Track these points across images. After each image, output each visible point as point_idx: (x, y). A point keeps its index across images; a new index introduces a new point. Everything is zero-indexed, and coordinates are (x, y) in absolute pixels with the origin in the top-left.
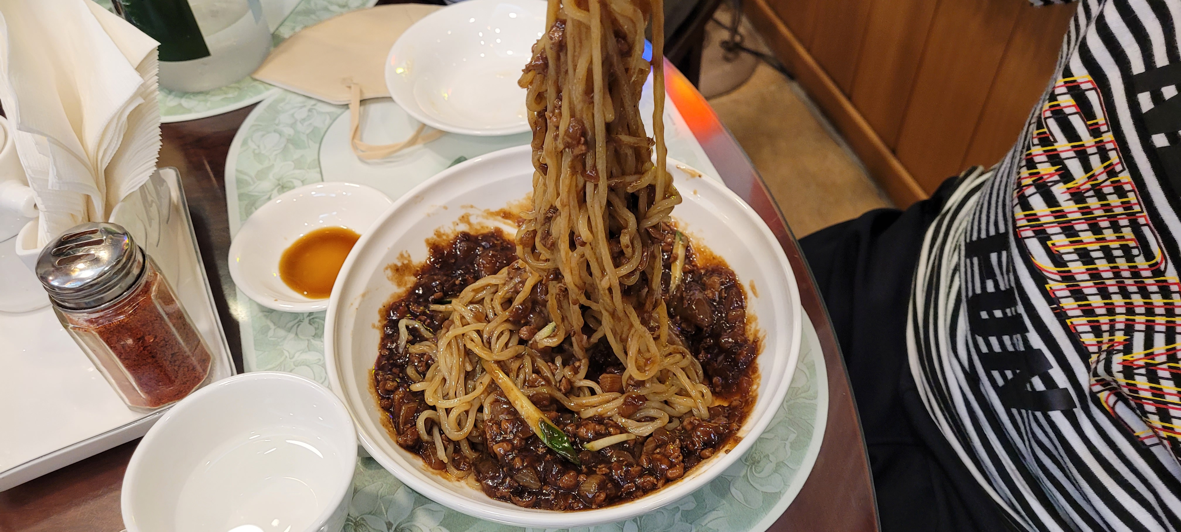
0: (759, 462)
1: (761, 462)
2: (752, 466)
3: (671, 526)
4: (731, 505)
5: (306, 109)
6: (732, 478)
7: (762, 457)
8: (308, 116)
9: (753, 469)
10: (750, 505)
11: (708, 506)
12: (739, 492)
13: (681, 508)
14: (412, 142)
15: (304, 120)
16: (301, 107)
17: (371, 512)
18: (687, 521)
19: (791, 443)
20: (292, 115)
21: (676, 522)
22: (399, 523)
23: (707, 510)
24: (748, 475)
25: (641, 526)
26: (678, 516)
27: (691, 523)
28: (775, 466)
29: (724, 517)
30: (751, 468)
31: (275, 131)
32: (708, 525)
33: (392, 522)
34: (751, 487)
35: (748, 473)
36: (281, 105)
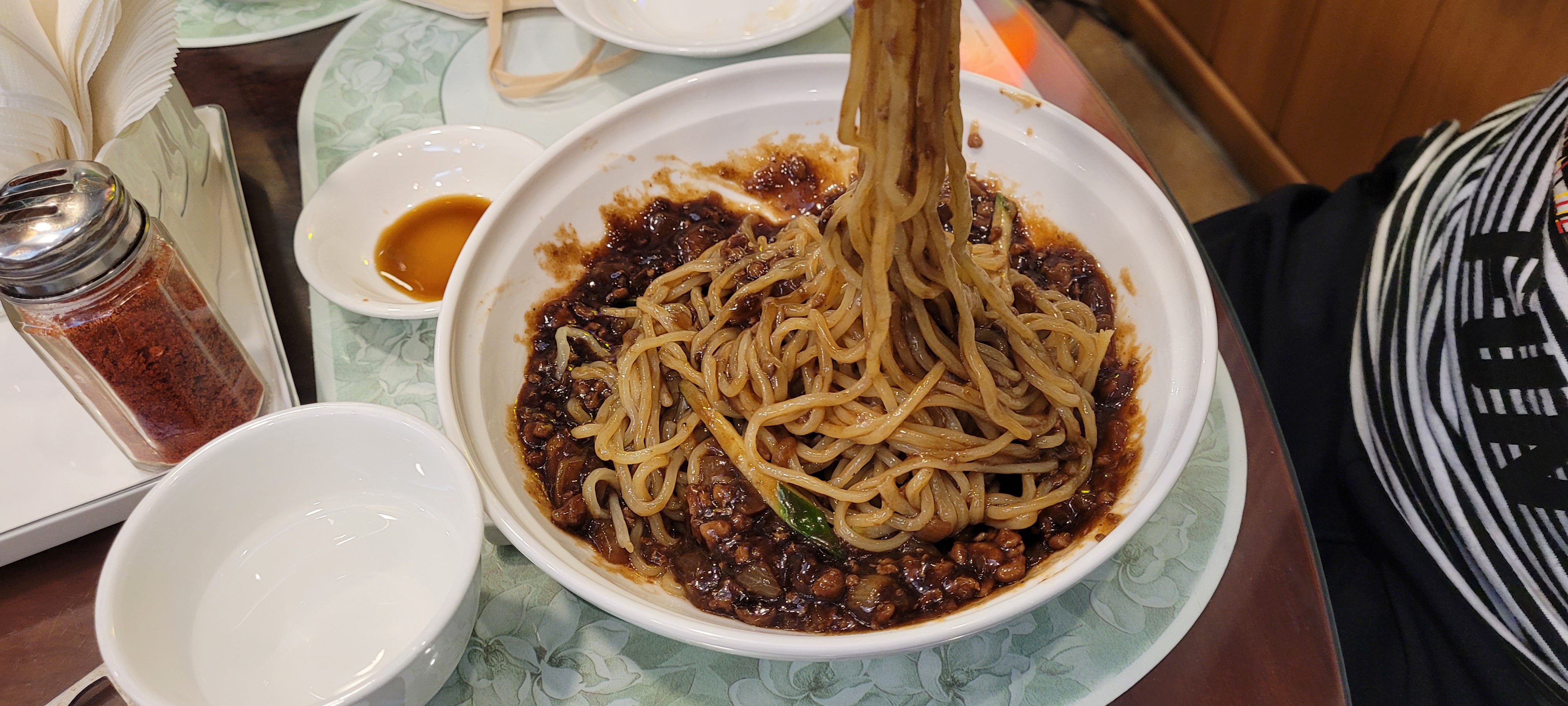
0: (1136, 559)
1: (1141, 559)
2: (1126, 566)
3: (996, 660)
4: (1093, 627)
5: (422, 27)
6: (1094, 583)
7: (1142, 550)
8: (426, 36)
9: (1128, 570)
10: (1124, 627)
11: (1055, 628)
12: (1105, 607)
13: (1012, 631)
14: (583, 71)
15: (418, 42)
16: (415, 24)
17: (513, 630)
18: (1021, 652)
19: (1189, 529)
20: (402, 35)
21: (1003, 654)
22: (556, 651)
23: (1054, 635)
24: (1120, 580)
25: (946, 659)
26: (1007, 643)
27: (1028, 656)
28: (1164, 565)
29: (1082, 646)
30: (1125, 568)
31: (376, 58)
32: (1056, 659)
33: (546, 648)
34: (1126, 599)
35: (1120, 577)
36: (385, 20)
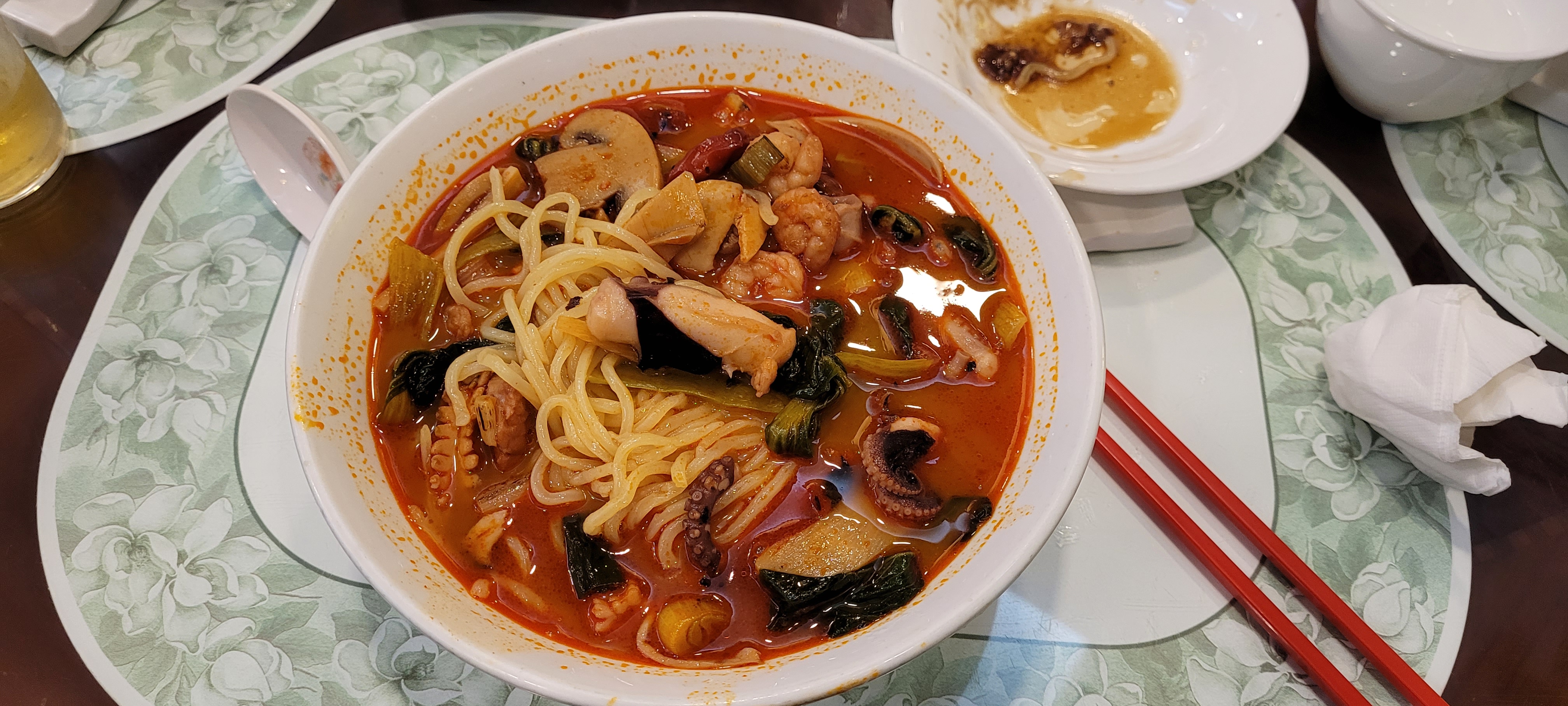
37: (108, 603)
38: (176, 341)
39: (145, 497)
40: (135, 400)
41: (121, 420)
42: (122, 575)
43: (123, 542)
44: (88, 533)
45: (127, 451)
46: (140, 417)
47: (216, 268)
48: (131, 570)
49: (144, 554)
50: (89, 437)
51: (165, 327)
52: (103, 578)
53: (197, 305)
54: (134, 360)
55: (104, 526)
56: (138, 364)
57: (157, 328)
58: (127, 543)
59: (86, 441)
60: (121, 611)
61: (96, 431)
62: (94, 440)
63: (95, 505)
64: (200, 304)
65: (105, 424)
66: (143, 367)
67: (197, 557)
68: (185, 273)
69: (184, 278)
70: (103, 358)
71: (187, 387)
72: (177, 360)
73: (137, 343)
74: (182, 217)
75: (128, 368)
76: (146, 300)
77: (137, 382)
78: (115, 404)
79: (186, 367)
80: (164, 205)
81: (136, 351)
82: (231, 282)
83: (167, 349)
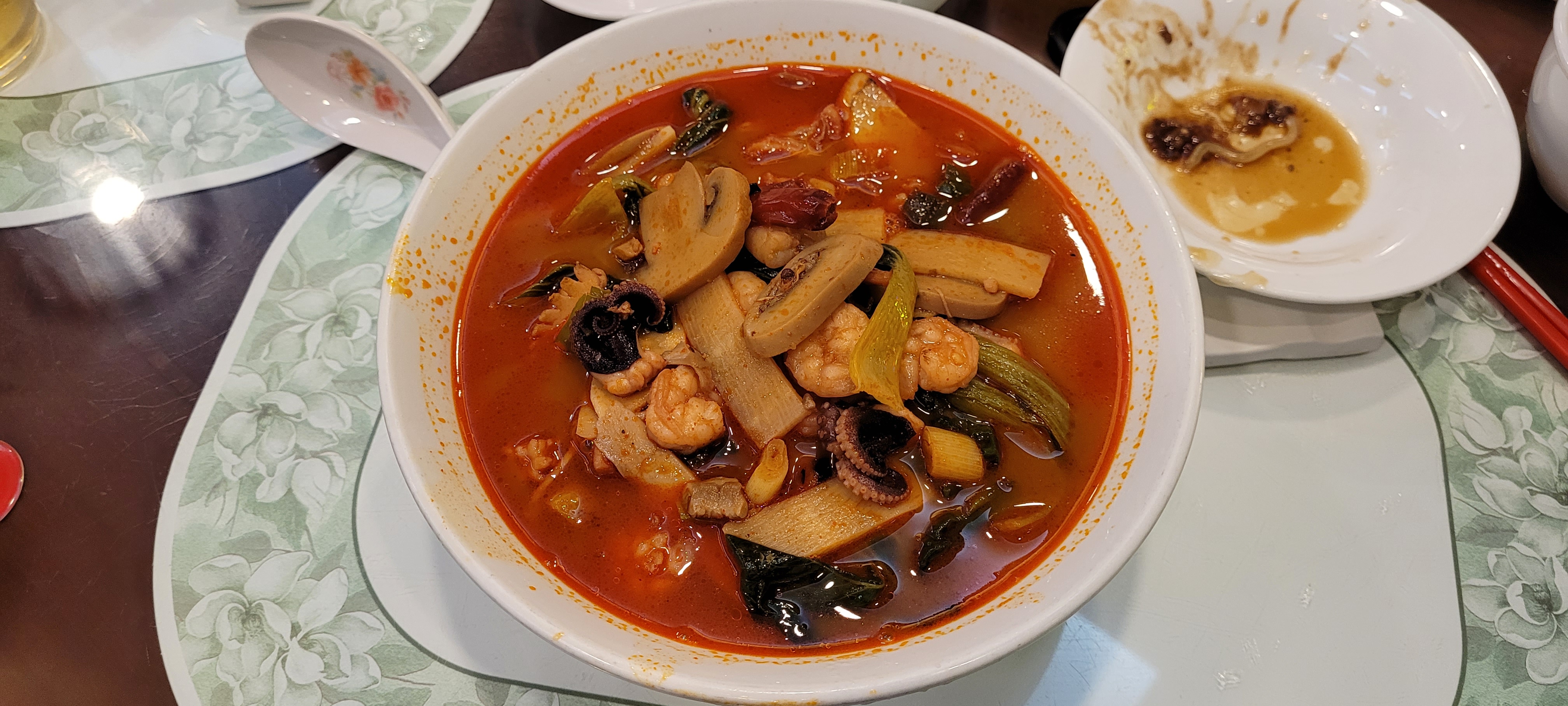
37: (220, 674)
38: (299, 395)
39: (260, 563)
40: (255, 456)
41: (240, 476)
42: (235, 645)
43: (237, 608)
44: (203, 596)
45: (246, 511)
46: (261, 475)
47: (342, 319)
48: (244, 640)
49: (257, 623)
50: (208, 493)
51: (288, 380)
52: (216, 647)
53: (320, 358)
54: (255, 413)
55: (219, 590)
56: (260, 417)
57: (280, 379)
58: (241, 610)
59: (204, 498)
60: (233, 683)
61: (215, 487)
62: (213, 496)
63: (210, 567)
64: (323, 357)
65: (225, 480)
66: (265, 421)
67: (311, 631)
68: (311, 322)
69: (311, 326)
70: (225, 409)
71: (309, 446)
72: (298, 416)
73: (259, 395)
74: (309, 262)
75: (249, 422)
76: (270, 349)
77: (258, 437)
78: (235, 460)
79: (306, 423)
80: (292, 248)
81: (258, 404)
82: (356, 335)
83: (289, 404)
